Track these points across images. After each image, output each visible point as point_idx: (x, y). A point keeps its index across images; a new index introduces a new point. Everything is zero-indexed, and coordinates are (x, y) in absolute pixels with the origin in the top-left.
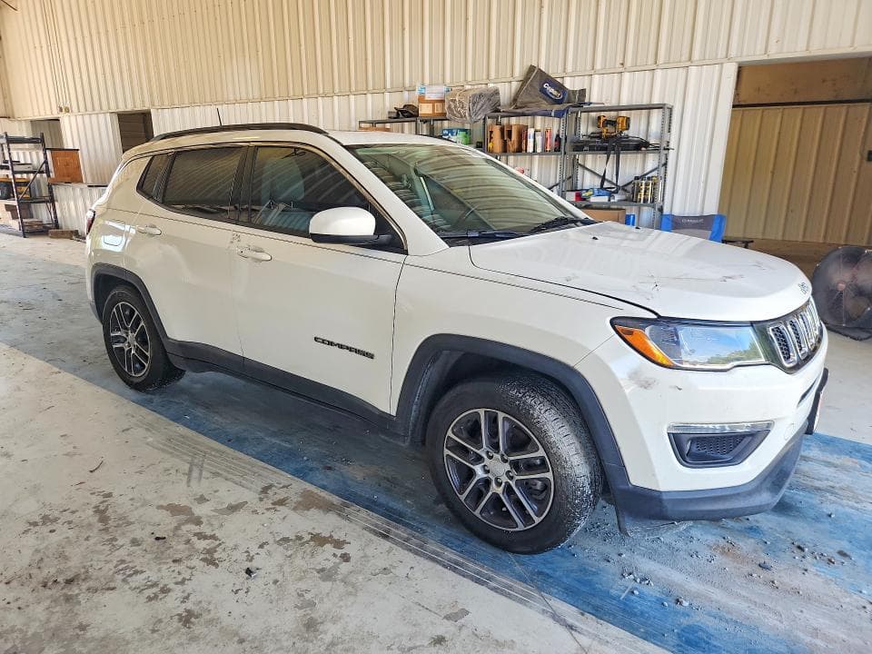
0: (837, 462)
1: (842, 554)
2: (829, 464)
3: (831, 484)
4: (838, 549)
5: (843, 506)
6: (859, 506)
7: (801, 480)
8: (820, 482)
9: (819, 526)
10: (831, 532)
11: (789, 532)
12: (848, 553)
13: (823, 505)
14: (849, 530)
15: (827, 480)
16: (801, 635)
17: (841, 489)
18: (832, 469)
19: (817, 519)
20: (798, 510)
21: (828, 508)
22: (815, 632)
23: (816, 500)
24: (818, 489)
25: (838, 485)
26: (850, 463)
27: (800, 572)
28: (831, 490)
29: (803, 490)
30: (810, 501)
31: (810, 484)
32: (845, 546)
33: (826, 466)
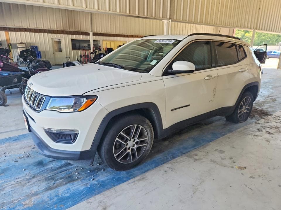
0: (33, 198)
1: (17, 161)
2: (36, 194)
3: (30, 183)
4: (18, 162)
5: (22, 177)
6: (16, 180)
7: (41, 177)
8: (35, 181)
9: (26, 165)
10: (22, 165)
11: (33, 158)
12: (15, 162)
13: (28, 172)
14: (17, 169)
15: (32, 184)
16: (19, 143)
17: (25, 184)
18: (33, 192)
19: (28, 166)
20: (35, 165)
21: (26, 172)
22: (17, 145)
23: (32, 172)
24: (34, 177)
25: (28, 184)
26: (27, 202)
27: (25, 152)
28: (29, 180)
29: (38, 174)
30: (33, 171)
31: (37, 178)
32: (17, 164)
33: (36, 192)
